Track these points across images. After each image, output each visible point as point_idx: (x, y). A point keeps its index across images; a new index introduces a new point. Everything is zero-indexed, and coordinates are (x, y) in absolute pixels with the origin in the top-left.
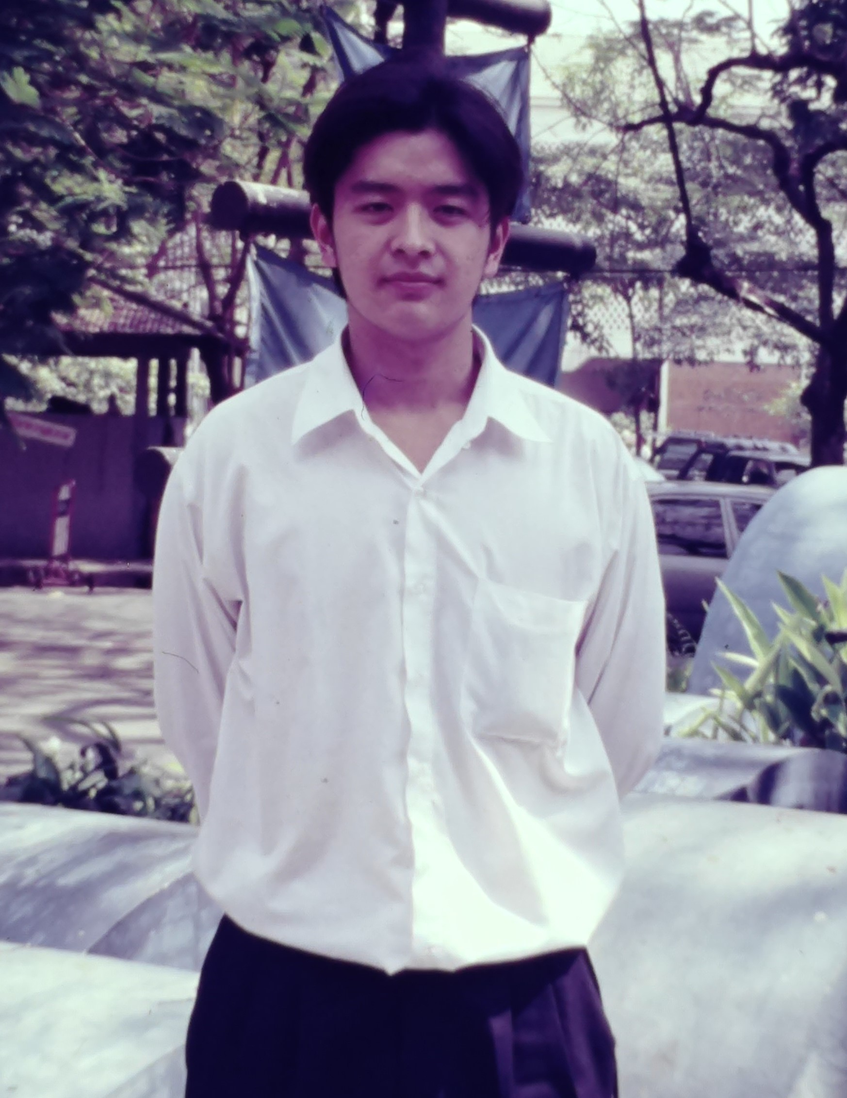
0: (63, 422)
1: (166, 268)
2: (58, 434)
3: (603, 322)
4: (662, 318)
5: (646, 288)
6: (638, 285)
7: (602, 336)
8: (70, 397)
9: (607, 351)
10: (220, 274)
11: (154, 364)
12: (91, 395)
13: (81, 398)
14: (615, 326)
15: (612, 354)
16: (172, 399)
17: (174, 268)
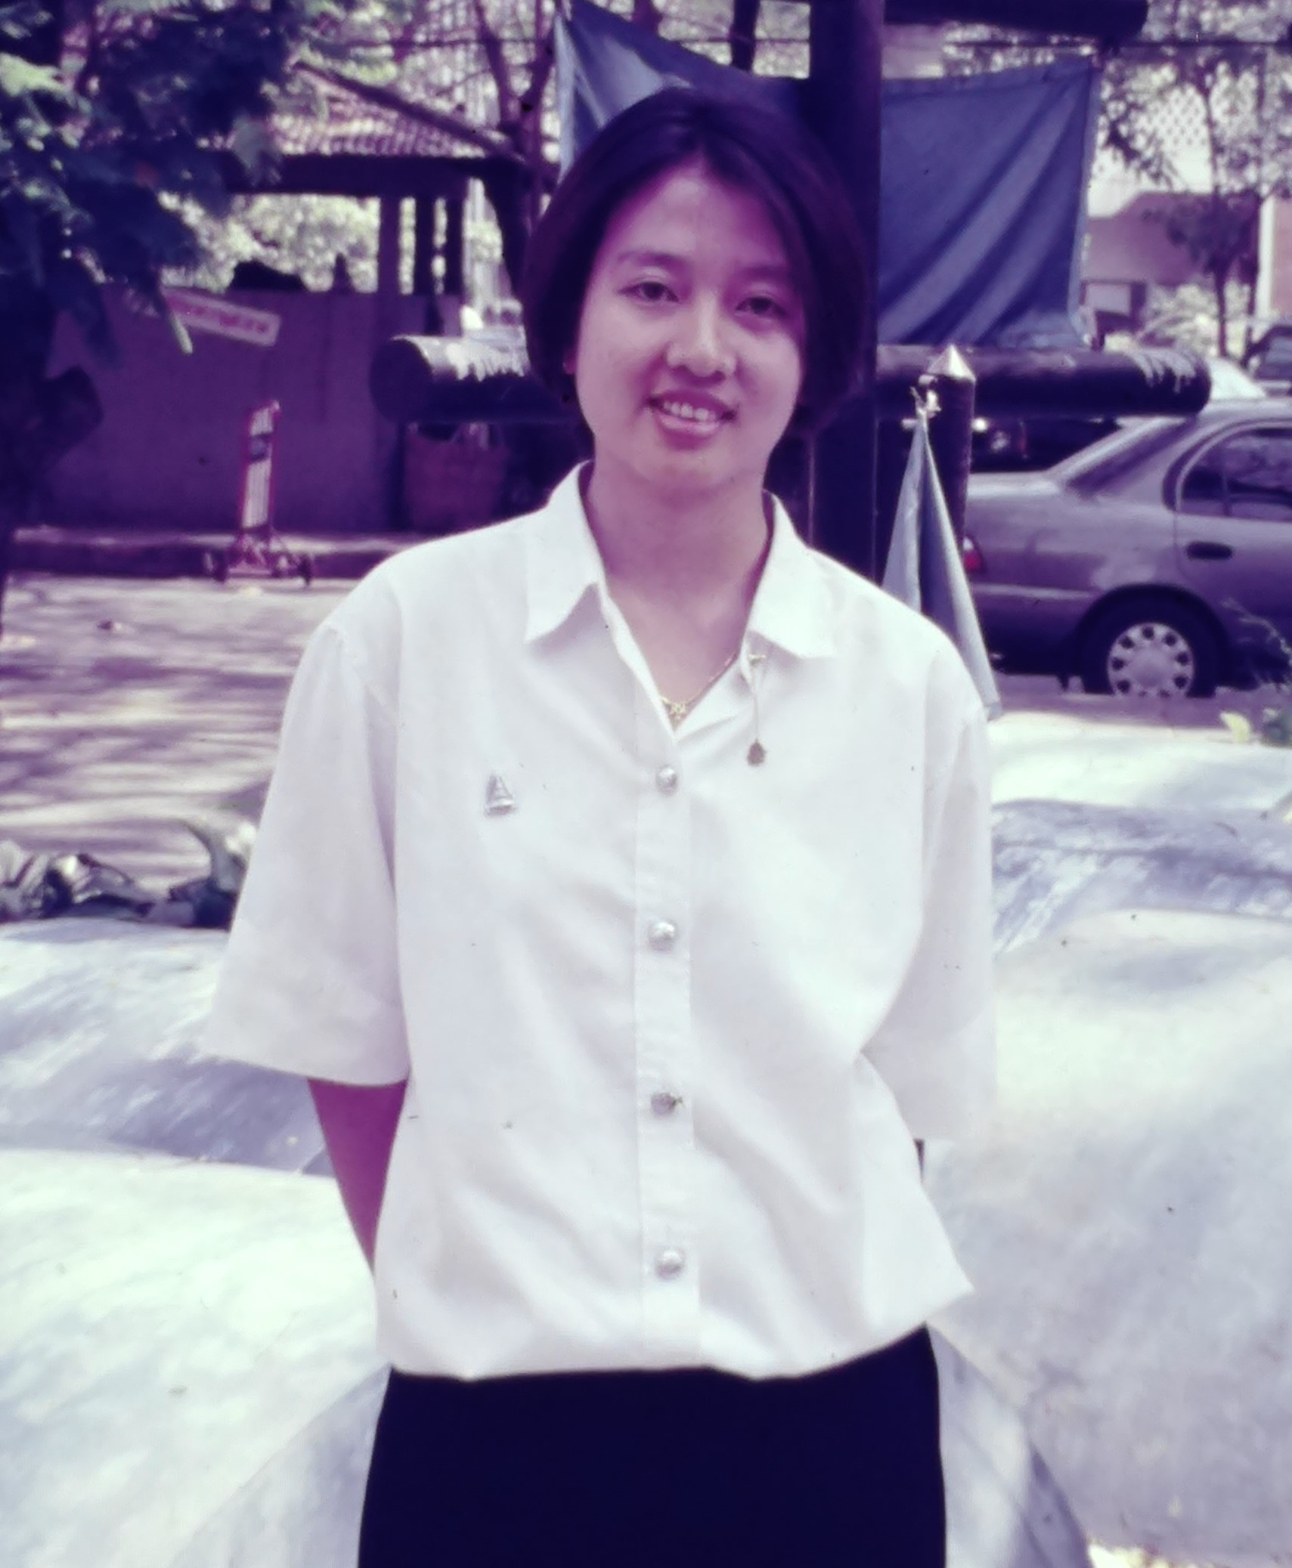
0: (257, 305)
1: (427, 45)
2: (249, 324)
3: (1162, 133)
4: (1262, 122)
5: (1235, 72)
6: (1222, 68)
7: (1159, 156)
8: (268, 263)
9: (1169, 182)
10: (516, 55)
11: (408, 206)
12: (301, 262)
13: (286, 266)
14: (1183, 141)
15: (1178, 187)
16: (439, 266)
17: (439, 44)
